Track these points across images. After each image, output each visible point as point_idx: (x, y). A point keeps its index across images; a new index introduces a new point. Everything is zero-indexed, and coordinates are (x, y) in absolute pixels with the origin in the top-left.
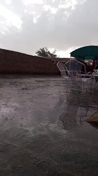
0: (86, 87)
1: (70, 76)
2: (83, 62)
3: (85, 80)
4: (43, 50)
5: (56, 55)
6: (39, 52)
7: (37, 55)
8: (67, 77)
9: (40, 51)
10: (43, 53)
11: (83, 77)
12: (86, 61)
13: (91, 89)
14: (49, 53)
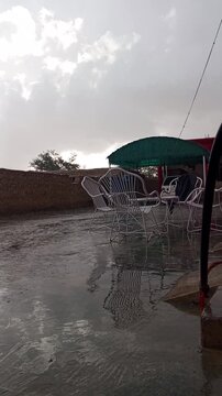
0: (151, 224)
1: (113, 206)
2: (138, 173)
3: (146, 209)
4: (47, 157)
5: (77, 166)
6: (37, 162)
7: (33, 169)
8: (107, 209)
9: (41, 159)
10: (47, 162)
11: (142, 204)
12: (144, 171)
13: (163, 228)
14: (61, 161)
